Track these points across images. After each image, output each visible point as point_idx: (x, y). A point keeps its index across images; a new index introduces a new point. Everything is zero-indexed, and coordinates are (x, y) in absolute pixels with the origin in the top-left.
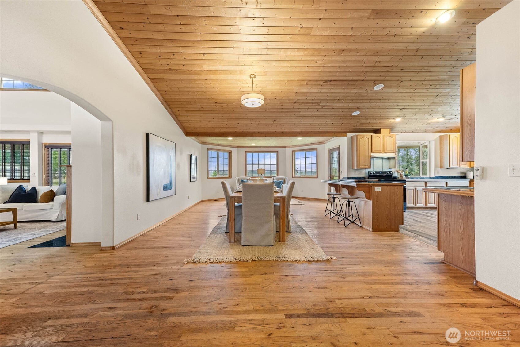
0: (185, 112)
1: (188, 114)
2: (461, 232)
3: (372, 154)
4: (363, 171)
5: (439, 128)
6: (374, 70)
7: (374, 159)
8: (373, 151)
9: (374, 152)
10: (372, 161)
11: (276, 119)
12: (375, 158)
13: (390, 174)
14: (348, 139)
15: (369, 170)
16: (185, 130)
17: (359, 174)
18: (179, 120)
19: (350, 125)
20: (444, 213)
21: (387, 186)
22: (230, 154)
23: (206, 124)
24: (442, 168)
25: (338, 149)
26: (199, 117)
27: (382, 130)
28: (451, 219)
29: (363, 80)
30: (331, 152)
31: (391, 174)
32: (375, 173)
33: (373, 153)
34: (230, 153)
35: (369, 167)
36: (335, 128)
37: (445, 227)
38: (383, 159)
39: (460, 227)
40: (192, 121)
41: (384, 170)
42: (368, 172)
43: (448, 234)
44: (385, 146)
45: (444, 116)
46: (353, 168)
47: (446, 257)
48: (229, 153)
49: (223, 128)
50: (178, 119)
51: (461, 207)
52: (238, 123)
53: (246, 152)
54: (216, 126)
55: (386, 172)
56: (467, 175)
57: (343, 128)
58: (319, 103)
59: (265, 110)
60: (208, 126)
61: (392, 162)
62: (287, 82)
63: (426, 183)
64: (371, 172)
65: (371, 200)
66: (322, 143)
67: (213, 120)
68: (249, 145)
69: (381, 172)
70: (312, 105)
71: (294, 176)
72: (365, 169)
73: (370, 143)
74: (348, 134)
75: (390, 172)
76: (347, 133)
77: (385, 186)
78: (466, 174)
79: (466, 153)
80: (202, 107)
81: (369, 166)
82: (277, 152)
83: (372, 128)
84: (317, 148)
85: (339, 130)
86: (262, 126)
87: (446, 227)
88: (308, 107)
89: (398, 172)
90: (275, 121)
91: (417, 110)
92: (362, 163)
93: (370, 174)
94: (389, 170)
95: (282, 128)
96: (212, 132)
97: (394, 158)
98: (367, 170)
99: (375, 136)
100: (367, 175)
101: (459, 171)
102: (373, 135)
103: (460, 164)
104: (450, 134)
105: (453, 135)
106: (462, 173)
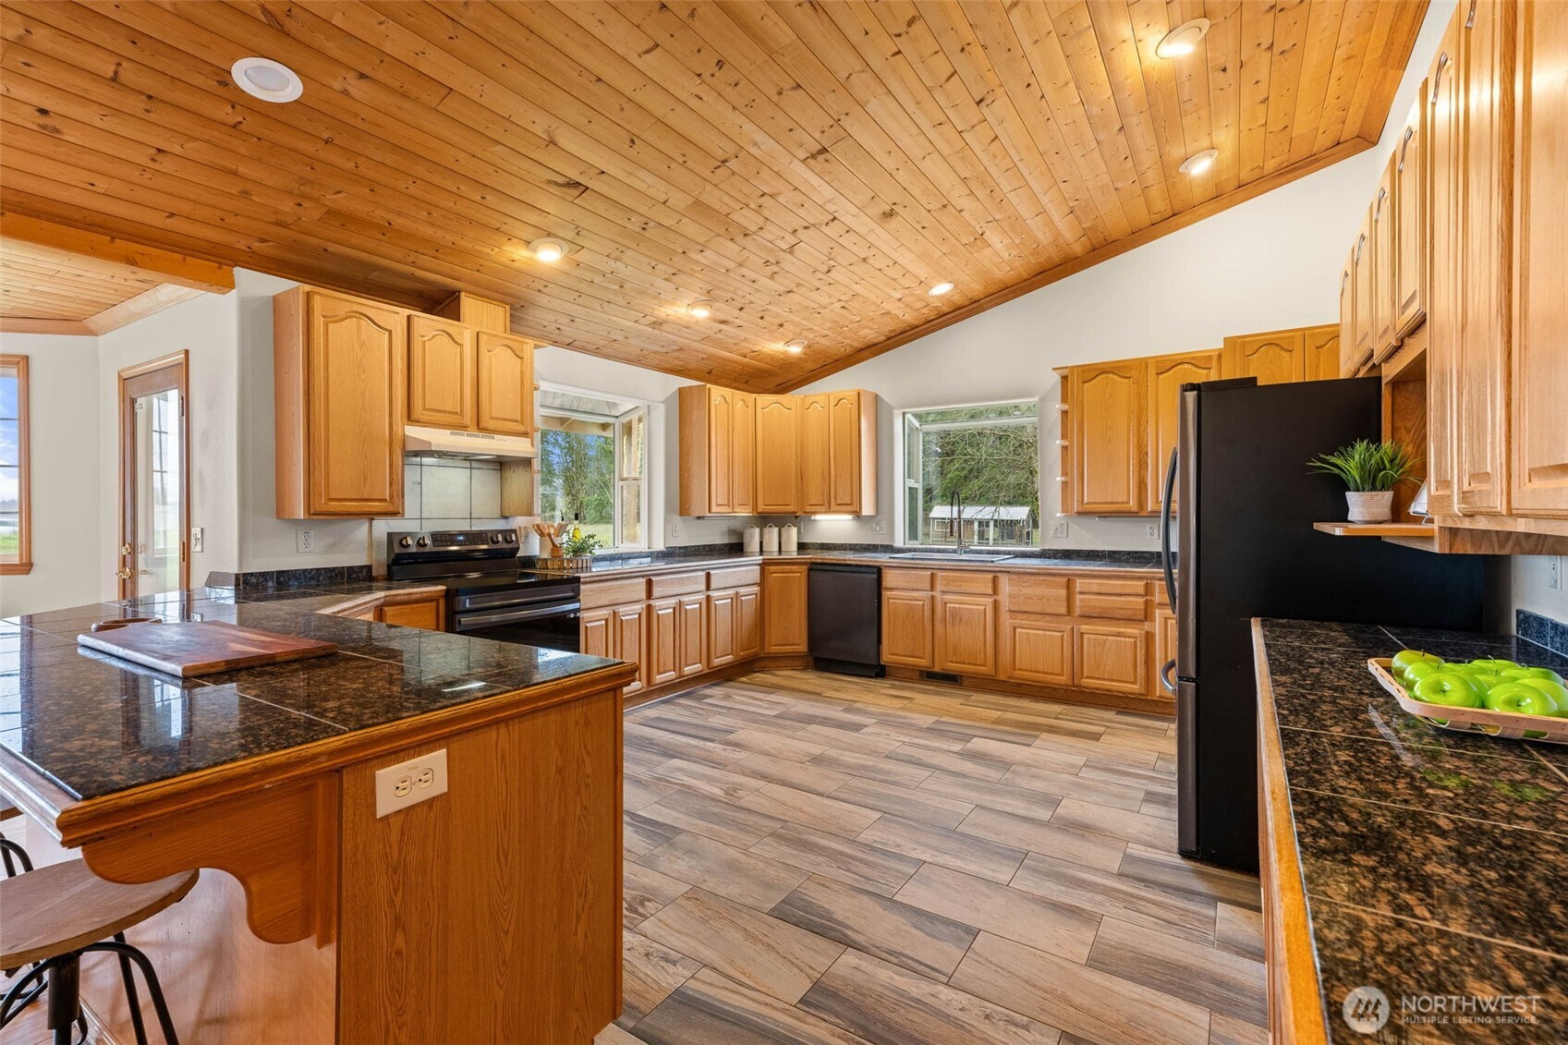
3: (413, 431)
4: (361, 531)
5: (681, 355)
7: (426, 460)
8: (418, 412)
9: (422, 418)
10: (411, 475)
12: (431, 453)
13: (505, 546)
14: (243, 304)
15: (396, 525)
17: (331, 548)
19: (245, 194)
21: (505, 720)
24: (688, 514)
25: (180, 374)
27: (468, 304)
30: (133, 389)
31: (511, 546)
32: (428, 541)
33: (417, 422)
35: (391, 509)
36: (102, 185)
38: (474, 465)
41: (477, 527)
42: (390, 535)
44: (484, 393)
45: (709, 298)
46: (281, 512)
55: (485, 532)
56: (745, 541)
57: (185, 207)
61: (516, 479)
63: (649, 584)
64: (404, 536)
65: (322, 943)
69: (461, 533)
72: (371, 516)
73: (400, 364)
74: (241, 274)
75: (507, 533)
76: (238, 265)
77: (488, 725)
78: (741, 535)
81: (391, 502)
83: (413, 277)
84: (26, 358)
85: (158, 220)
89: (542, 535)
91: (635, 225)
92: (342, 481)
93: (397, 550)
94: (500, 525)
97: (527, 462)
98: (383, 527)
99: (427, 323)
100: (383, 556)
101: (725, 526)
102: (416, 322)
103: (736, 503)
104: (709, 385)
105: (718, 393)
106: (732, 532)
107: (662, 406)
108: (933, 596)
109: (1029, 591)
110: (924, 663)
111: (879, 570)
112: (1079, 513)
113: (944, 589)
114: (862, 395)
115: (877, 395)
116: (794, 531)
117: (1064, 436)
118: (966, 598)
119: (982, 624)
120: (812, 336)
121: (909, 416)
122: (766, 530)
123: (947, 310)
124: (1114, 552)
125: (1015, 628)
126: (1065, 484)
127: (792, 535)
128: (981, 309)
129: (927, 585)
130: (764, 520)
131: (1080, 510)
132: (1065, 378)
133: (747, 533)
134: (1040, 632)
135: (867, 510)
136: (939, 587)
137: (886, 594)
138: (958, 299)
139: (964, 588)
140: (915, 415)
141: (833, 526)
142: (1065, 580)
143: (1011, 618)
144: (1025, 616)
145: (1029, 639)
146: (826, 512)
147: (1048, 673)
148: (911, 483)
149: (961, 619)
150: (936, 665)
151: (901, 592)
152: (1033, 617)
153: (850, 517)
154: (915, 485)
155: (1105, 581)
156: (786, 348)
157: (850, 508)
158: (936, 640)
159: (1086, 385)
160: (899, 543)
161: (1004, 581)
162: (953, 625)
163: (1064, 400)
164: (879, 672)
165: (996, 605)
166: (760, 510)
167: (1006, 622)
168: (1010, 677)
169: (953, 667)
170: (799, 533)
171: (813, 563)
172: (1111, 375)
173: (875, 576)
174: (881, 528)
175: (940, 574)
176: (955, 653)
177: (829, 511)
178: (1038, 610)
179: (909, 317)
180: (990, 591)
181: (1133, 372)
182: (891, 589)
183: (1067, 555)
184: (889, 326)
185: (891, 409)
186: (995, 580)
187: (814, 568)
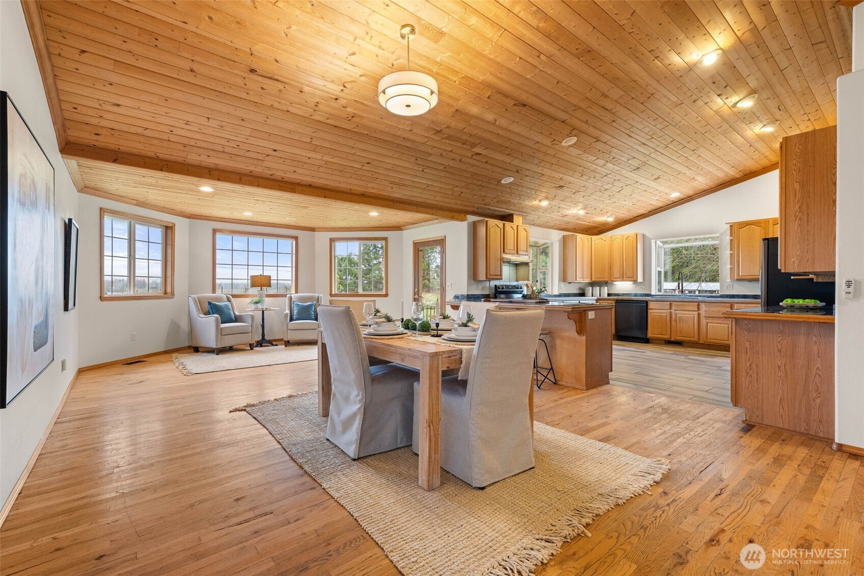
0: (111, 68)
1: (113, 78)
2: (779, 374)
3: (505, 256)
4: (489, 284)
6: (589, 110)
8: (505, 250)
11: (374, 160)
12: (507, 262)
14: (469, 224)
16: (65, 132)
18: (57, 89)
19: (484, 200)
20: (747, 348)
22: (169, 232)
23: (167, 129)
24: (567, 281)
25: (441, 242)
26: (155, 100)
27: (515, 217)
28: (760, 357)
29: (563, 122)
31: (521, 290)
32: (504, 287)
33: (506, 253)
34: (168, 229)
35: (498, 278)
37: (748, 370)
38: (513, 265)
39: (779, 367)
40: (118, 105)
42: (495, 285)
43: (755, 380)
44: (518, 242)
45: (586, 206)
46: (477, 279)
47: (748, 415)
48: (164, 228)
49: (222, 155)
50: (55, 84)
51: (781, 338)
52: (275, 150)
53: (215, 231)
54: (199, 144)
55: (516, 285)
56: (585, 292)
57: (468, 204)
58: (473, 145)
59: (366, 133)
60: (173, 138)
61: (522, 270)
62: (462, 78)
64: (499, 286)
65: (583, 335)
66: (398, 228)
67: (204, 121)
68: (237, 215)
69: (510, 285)
70: (462, 146)
71: (333, 293)
72: (493, 280)
73: (502, 238)
74: (469, 216)
76: (468, 214)
77: (598, 309)
78: (584, 290)
79: (793, 260)
80: (192, 71)
81: (501, 276)
82: (296, 238)
84: (387, 238)
86: (330, 171)
87: (751, 369)
88: (450, 149)
89: (528, 287)
90: (368, 163)
92: (493, 270)
93: (497, 289)
94: (515, 283)
95: (370, 185)
96: (172, 158)
97: (527, 264)
98: (495, 283)
99: (508, 224)
100: (493, 291)
101: (577, 286)
102: (506, 225)
103: (585, 277)
104: (576, 234)
105: (580, 237)
106: (580, 289)
107: (558, 242)
108: (671, 312)
109: (714, 309)
110: (667, 337)
111: (647, 302)
112: (738, 280)
113: (676, 309)
114: (638, 234)
115: (644, 235)
116: (606, 288)
117: (731, 250)
118: (686, 312)
119: (693, 322)
120: (618, 214)
121: (658, 242)
122: (594, 288)
123: (677, 200)
124: (754, 295)
125: (707, 323)
126: (731, 268)
127: (605, 291)
128: (693, 199)
129: (668, 307)
130: (593, 284)
131: (738, 278)
132: (731, 226)
133: (587, 289)
134: (719, 325)
135: (640, 279)
136: (673, 308)
137: (650, 311)
138: (682, 197)
139: (685, 308)
140: (661, 242)
141: (623, 287)
142: (729, 305)
143: (706, 319)
144: (712, 318)
145: (713, 328)
146: (622, 281)
147: (722, 340)
148: (659, 269)
149: (683, 320)
150: (672, 338)
151: (656, 311)
152: (716, 319)
153: (632, 283)
154: (660, 270)
155: (748, 305)
156: (607, 219)
157: (632, 279)
158: (672, 328)
159: (741, 230)
160: (653, 293)
161: (703, 306)
162: (680, 322)
163: (731, 235)
164: (646, 341)
165: (699, 315)
166: (593, 280)
167: (703, 321)
168: (705, 342)
169: (679, 338)
170: (608, 289)
171: (617, 300)
172: (752, 226)
173: (645, 304)
174: (646, 287)
175: (674, 303)
176: (681, 333)
177: (623, 280)
178: (718, 316)
179: (660, 204)
180: (696, 309)
181: (762, 224)
182: (652, 309)
183: (733, 296)
184: (650, 208)
185: (650, 240)
186: (698, 305)
187: (617, 301)
